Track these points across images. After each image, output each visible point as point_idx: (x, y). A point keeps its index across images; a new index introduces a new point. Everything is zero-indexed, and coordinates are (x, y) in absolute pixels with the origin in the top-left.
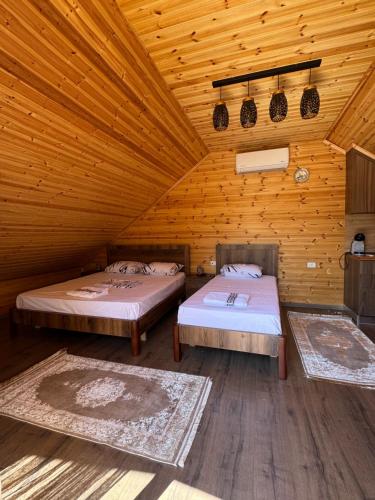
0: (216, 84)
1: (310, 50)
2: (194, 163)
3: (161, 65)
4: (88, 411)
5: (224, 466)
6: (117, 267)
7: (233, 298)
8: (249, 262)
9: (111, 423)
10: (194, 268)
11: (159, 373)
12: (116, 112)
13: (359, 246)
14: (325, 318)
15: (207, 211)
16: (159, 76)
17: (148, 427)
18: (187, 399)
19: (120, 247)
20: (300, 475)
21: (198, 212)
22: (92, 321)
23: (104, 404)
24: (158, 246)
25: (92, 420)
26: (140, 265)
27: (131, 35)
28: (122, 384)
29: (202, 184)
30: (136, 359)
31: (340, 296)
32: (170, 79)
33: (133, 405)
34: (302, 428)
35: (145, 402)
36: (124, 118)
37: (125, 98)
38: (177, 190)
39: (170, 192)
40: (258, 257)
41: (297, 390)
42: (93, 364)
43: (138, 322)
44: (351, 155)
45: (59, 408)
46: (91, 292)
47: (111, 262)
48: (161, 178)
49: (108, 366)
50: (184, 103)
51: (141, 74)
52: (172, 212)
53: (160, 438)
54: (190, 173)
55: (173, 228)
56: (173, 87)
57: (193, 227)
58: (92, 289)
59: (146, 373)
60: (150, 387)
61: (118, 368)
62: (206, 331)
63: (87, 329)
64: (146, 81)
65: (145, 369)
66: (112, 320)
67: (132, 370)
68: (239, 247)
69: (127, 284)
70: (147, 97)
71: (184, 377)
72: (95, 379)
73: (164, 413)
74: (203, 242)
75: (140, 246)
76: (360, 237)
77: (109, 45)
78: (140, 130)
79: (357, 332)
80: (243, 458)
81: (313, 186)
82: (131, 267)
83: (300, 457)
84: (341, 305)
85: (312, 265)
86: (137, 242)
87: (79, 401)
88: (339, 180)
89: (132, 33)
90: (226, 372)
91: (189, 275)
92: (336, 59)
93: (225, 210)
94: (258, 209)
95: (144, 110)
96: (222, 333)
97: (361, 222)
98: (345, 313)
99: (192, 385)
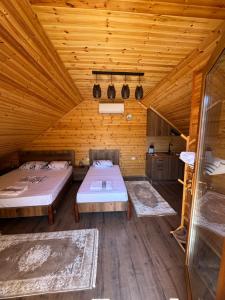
0: (94, 73)
1: (140, 68)
2: (76, 105)
3: (63, 57)
4: (30, 274)
5: (114, 278)
6: (28, 166)
7: (104, 184)
8: (106, 159)
9: (48, 277)
10: (77, 163)
11: (69, 233)
12: (31, 79)
13: (151, 151)
14: (140, 183)
15: (84, 132)
16: (61, 62)
17: (71, 270)
18: (88, 245)
19: (29, 153)
20: (145, 268)
21: (78, 132)
22: (19, 210)
23: (40, 265)
24: (55, 152)
25: (35, 279)
26: (44, 164)
27: (46, 38)
28: (48, 247)
29: (80, 117)
30: (53, 226)
31: (144, 171)
32: (67, 65)
33: (59, 260)
34: (141, 243)
35: (65, 254)
36: (36, 83)
37: (38, 72)
38: (65, 119)
39: (62, 121)
40: (110, 156)
41: (136, 224)
42: (24, 237)
43: (52, 205)
44: (149, 111)
45: (8, 279)
46: (15, 190)
47: (22, 162)
48: (56, 114)
49: (35, 237)
50: (74, 77)
51: (50, 60)
52: (63, 132)
53: (79, 275)
54: (74, 110)
55: (64, 141)
56: (68, 69)
57: (76, 140)
58: (15, 188)
59: (61, 235)
60: (66, 244)
61: (42, 236)
62: (93, 205)
63: (16, 215)
64: (52, 64)
65: (60, 233)
66: (34, 207)
67: (52, 235)
68: (101, 151)
69: (39, 180)
70: (52, 73)
71: (84, 232)
72: (29, 249)
73: (78, 259)
74: (82, 149)
75: (43, 151)
76: (152, 147)
77: (30, 42)
78: (46, 90)
79: (152, 189)
80: (121, 269)
81: (134, 123)
82: (38, 165)
83: (142, 259)
84: (144, 175)
85: (133, 158)
86: (41, 149)
87: (21, 269)
88: (144, 121)
89: (47, 37)
90: (104, 222)
91: (75, 167)
92: (151, 74)
93: (93, 132)
94: (110, 132)
95: (50, 79)
96: (102, 204)
97: (152, 140)
98: (146, 180)
99: (89, 235)
